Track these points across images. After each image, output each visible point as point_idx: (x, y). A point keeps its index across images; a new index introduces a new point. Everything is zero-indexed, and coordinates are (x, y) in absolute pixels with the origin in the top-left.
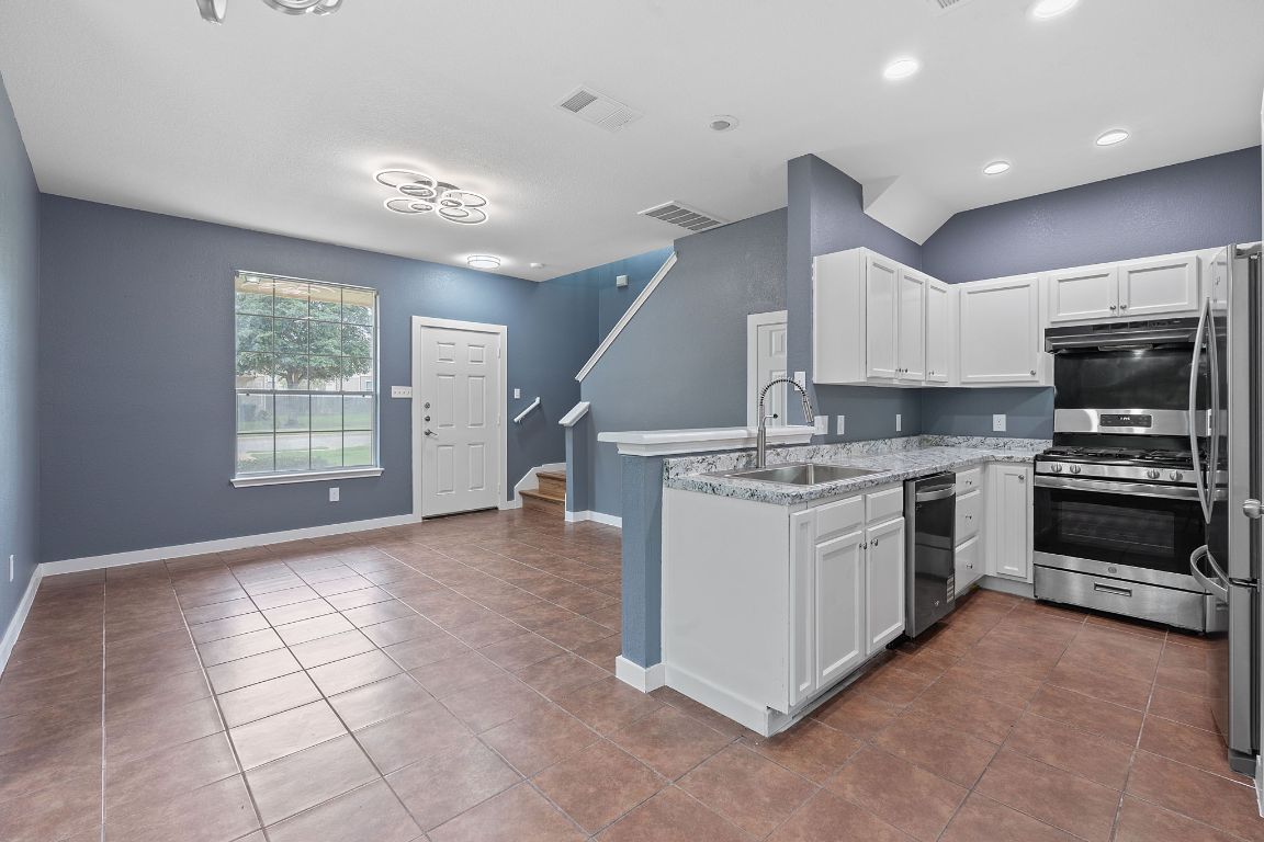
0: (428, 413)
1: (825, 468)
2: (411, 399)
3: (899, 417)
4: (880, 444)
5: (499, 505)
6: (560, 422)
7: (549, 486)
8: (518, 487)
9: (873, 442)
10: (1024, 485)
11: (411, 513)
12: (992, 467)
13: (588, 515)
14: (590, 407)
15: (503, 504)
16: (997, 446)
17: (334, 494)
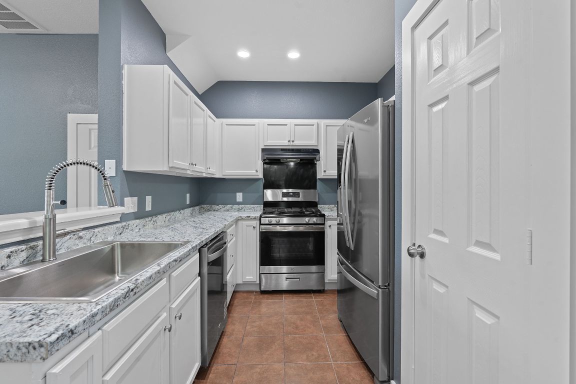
1: (132, 245)
3: (188, 195)
4: (177, 214)
9: (172, 213)
10: (255, 231)
12: (240, 223)
16: (239, 210)
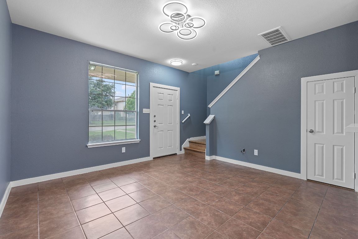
0: (155, 119)
2: (149, 114)
5: (177, 153)
6: (204, 122)
7: (194, 146)
8: (183, 146)
11: (149, 156)
13: (214, 157)
14: (214, 117)
15: (179, 152)
17: (124, 150)
